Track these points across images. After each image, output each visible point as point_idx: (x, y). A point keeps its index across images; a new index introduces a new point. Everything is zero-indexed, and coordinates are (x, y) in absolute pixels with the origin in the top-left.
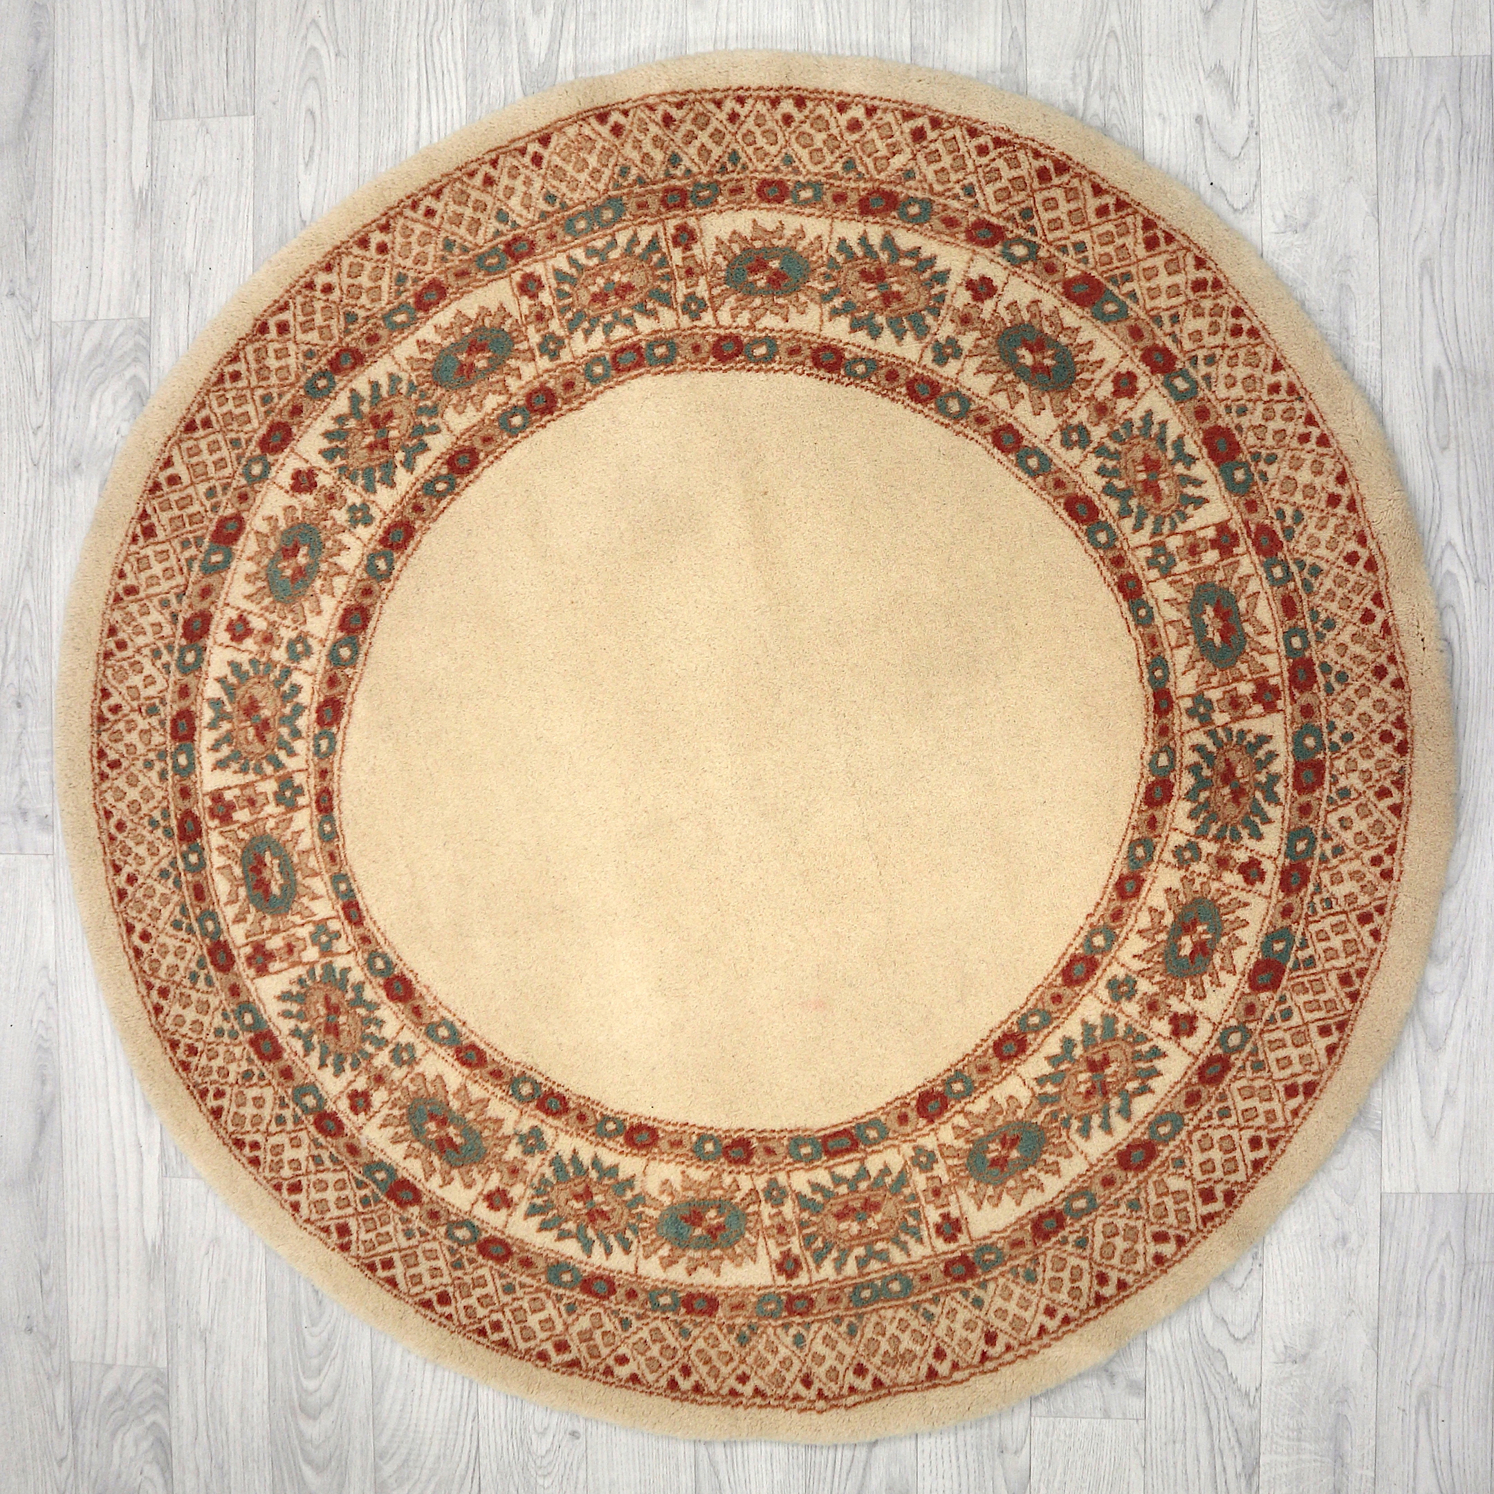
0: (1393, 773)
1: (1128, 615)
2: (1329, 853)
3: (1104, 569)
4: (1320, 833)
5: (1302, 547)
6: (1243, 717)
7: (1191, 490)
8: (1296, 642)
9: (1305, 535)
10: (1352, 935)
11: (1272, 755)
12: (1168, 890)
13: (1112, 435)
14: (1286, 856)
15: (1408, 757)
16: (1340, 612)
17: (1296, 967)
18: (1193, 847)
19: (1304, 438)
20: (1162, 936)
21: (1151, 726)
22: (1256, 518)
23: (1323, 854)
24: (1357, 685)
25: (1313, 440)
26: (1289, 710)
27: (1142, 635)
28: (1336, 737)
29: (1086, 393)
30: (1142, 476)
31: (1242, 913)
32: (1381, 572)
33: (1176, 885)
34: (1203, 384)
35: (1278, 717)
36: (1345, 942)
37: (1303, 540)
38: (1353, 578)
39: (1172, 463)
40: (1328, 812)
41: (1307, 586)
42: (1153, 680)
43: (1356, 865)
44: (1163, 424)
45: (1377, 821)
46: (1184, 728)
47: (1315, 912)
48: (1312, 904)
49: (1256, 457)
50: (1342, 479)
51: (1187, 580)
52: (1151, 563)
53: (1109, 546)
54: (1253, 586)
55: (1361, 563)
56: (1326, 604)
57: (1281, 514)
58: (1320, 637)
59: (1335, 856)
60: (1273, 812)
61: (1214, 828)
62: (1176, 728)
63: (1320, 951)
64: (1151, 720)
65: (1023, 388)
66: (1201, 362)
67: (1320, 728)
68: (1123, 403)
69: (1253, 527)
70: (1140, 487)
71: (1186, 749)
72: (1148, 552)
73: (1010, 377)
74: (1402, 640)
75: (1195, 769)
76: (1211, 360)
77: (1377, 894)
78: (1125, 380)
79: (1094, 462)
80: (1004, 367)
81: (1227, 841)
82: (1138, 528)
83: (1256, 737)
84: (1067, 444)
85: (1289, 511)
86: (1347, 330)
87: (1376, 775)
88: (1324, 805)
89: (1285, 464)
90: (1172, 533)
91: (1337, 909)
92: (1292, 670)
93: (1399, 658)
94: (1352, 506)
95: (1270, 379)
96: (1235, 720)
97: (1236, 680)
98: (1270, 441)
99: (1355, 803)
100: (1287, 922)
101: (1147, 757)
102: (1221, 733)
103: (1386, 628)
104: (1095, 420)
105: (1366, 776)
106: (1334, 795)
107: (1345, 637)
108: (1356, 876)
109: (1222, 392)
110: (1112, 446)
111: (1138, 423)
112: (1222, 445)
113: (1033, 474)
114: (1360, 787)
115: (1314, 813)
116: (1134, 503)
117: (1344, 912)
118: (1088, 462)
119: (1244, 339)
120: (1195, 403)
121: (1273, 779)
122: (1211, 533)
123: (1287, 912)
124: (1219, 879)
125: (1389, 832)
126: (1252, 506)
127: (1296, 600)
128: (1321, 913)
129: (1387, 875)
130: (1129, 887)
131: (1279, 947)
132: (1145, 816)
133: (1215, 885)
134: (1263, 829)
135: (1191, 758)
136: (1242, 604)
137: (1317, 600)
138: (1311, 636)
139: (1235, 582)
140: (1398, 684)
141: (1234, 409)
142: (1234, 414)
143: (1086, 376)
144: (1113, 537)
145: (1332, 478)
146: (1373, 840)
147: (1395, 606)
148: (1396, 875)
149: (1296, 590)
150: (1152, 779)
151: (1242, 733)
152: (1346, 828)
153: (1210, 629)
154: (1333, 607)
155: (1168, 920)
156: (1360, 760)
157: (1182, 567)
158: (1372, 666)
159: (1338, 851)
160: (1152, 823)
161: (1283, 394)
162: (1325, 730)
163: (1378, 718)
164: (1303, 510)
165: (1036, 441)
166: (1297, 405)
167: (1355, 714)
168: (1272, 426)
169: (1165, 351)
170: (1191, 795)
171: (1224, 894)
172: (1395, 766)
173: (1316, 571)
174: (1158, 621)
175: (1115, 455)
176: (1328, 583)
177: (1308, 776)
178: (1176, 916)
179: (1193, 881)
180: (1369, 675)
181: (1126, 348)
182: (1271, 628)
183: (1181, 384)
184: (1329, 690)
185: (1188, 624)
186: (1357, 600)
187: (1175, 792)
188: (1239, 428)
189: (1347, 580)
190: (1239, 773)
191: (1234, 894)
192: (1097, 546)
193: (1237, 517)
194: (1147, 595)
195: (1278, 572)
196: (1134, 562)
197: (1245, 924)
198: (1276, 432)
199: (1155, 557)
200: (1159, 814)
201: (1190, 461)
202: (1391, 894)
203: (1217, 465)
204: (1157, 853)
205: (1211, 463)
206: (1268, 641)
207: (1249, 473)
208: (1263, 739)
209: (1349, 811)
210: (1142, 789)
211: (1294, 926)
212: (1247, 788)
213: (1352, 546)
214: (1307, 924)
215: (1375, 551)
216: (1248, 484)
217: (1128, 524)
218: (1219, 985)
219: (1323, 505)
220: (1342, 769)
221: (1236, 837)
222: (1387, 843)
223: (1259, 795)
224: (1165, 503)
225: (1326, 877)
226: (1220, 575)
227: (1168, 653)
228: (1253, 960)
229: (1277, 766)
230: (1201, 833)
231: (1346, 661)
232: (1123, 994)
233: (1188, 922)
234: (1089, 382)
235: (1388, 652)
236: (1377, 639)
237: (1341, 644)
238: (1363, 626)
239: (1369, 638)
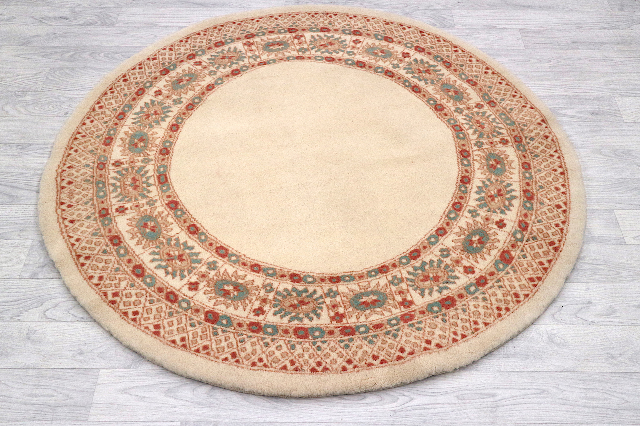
0: (302, 367)
1: (372, 268)
2: (265, 341)
3: (391, 261)
4: (275, 337)
5: (405, 331)
6: (328, 309)
7: (427, 292)
8: (362, 329)
9: (411, 332)
10: (226, 350)
11: (311, 319)
12: (253, 281)
13: (447, 266)
14: (265, 325)
15: (309, 372)
16: (377, 346)
17: (214, 328)
18: (272, 290)
19: (455, 333)
20: (233, 279)
21: (325, 275)
22: (417, 314)
23: (265, 338)
24: (343, 352)
25: (455, 337)
26: (331, 326)
27: (363, 273)
28: (319, 344)
29: (463, 257)
30: (431, 275)
31: (241, 308)
32: (397, 362)
33: (256, 284)
34: (474, 296)
35: (328, 321)
36: (224, 348)
37: (409, 331)
38: (393, 351)
39: (438, 286)
40: (285, 340)
41: (388, 333)
42: (344, 277)
43: (259, 351)
44: (454, 283)
45: (279, 360)
46: (324, 288)
47: (239, 336)
48: (242, 334)
49: (444, 315)
50: (438, 346)
51: (388, 290)
52: (395, 277)
53: (400, 263)
54: (387, 314)
55: (401, 354)
56: (380, 341)
57: (420, 322)
58: (365, 338)
59: (264, 343)
60: (286, 320)
61: (280, 298)
62: (323, 284)
63: (220, 338)
64: (327, 276)
65: (463, 237)
66: (483, 295)
67: (323, 338)
68: (462, 270)
69: (413, 313)
70: (427, 274)
71: (315, 288)
72: (399, 276)
73: (467, 233)
74: (365, 371)
75: (306, 291)
76: (485, 299)
77: (245, 361)
78: (471, 270)
79: (435, 259)
80: (470, 231)
81: (273, 302)
82: (409, 273)
83: (320, 313)
84: (442, 250)
85: (422, 326)
86: (508, 357)
87: (300, 360)
88: (288, 339)
89: (442, 325)
90: (408, 285)
91: (239, 344)
92: (350, 327)
93: (356, 369)
94: (426, 349)
95: (480, 321)
96: (327, 306)
97: (345, 307)
98: (452, 320)
99: (288, 351)
100: (235, 325)
101: (311, 274)
102: (321, 300)
103: (370, 365)
104: (453, 259)
105: (301, 356)
106: (292, 343)
107: (365, 348)
108: (254, 352)
109: (471, 303)
110: (443, 266)
111: (453, 274)
112: (448, 303)
113: (428, 239)
114: (296, 353)
115: (284, 335)
116: (419, 272)
117: (238, 347)
118: (435, 257)
119: (496, 312)
120: (465, 294)
121: (301, 320)
122: (409, 298)
123: (240, 325)
124: (257, 299)
125: (274, 365)
126: (422, 313)
127: (382, 328)
128: (238, 338)
129: (254, 364)
130: (256, 268)
131: (224, 322)
132: (286, 273)
133: (254, 298)
134: (278, 316)
135: (311, 289)
136: (378, 309)
137: (382, 337)
138: (365, 335)
139: (388, 307)
140: (344, 369)
141: (465, 307)
142: (462, 307)
143: (471, 257)
144: (404, 264)
145: (438, 342)
146: (270, 359)
147: (381, 369)
148: (254, 368)
149: (386, 328)
150: (302, 276)
151: (321, 308)
152: (277, 347)
153: (367, 298)
154: (379, 344)
155: (240, 281)
156: (308, 353)
157: (394, 288)
158: (352, 359)
159: (267, 345)
160: (283, 276)
161: (474, 326)
162: (322, 340)
163: (328, 361)
164: (423, 331)
165: (442, 240)
166: (470, 332)
167: (330, 352)
168: (459, 322)
169: (486, 283)
170: (294, 289)
171: (250, 301)
172: (305, 368)
173: (395, 336)
174: (369, 279)
175: (439, 265)
176: (390, 341)
177: (301, 333)
178: (242, 284)
179: (257, 290)
180: (348, 357)
181: (485, 271)
182: (369, 320)
183: (472, 289)
184: (341, 341)
185: (369, 290)
186: (383, 353)
187: (295, 284)
188: (456, 309)
189: (392, 348)
190: (304, 307)
191: (250, 305)
192: (400, 259)
193: (417, 307)
194: (380, 275)
195: (394, 322)
196: (394, 271)
197: (236, 309)
198: (456, 323)
199: (397, 278)
200: (287, 278)
201: (440, 291)
202: (244, 366)
203: (439, 301)
204: (270, 278)
205: (440, 299)
206: (362, 319)
207: (437, 312)
208: (318, 316)
209: (285, 349)
210: (297, 273)
211: (233, 328)
212: (297, 310)
213: (408, 350)
214: (234, 333)
215: (406, 359)
216: (431, 311)
217: (411, 269)
218: (209, 299)
219: (426, 338)
220: (304, 346)
221: (275, 306)
222: (269, 364)
223: (293, 314)
224: (420, 283)
225: (255, 340)
226: (390, 302)
227: (355, 282)
228: (219, 312)
229: (306, 321)
230: (277, 293)
231: (354, 348)
232: (210, 266)
233: (239, 288)
234: (468, 258)
235: (359, 365)
236: (365, 361)
237: (362, 347)
238: (371, 355)
239: (365, 358)
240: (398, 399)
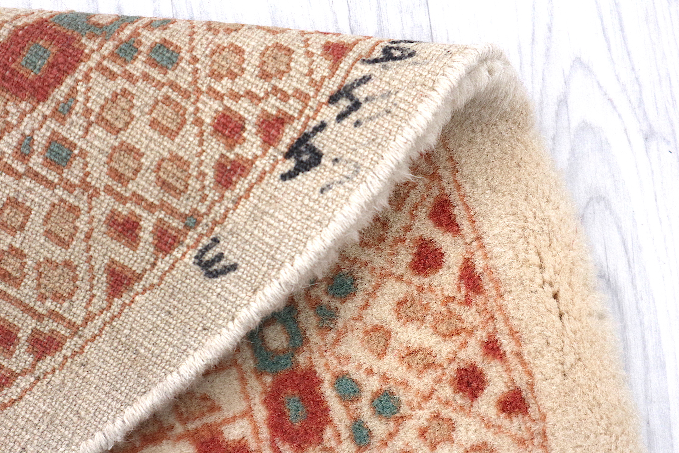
74: (509, 302)
92: (272, 402)
93: (508, 346)
107: (382, 313)
140: (514, 404)
147: (485, 226)
158: (451, 370)
180: (446, 391)
184: (360, 436)
231: (390, 365)
235: (482, 334)
236: (453, 306)
237: (377, 329)
238: (417, 280)
239: (436, 306)
240: (585, 127)
